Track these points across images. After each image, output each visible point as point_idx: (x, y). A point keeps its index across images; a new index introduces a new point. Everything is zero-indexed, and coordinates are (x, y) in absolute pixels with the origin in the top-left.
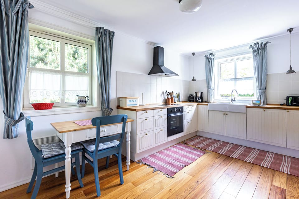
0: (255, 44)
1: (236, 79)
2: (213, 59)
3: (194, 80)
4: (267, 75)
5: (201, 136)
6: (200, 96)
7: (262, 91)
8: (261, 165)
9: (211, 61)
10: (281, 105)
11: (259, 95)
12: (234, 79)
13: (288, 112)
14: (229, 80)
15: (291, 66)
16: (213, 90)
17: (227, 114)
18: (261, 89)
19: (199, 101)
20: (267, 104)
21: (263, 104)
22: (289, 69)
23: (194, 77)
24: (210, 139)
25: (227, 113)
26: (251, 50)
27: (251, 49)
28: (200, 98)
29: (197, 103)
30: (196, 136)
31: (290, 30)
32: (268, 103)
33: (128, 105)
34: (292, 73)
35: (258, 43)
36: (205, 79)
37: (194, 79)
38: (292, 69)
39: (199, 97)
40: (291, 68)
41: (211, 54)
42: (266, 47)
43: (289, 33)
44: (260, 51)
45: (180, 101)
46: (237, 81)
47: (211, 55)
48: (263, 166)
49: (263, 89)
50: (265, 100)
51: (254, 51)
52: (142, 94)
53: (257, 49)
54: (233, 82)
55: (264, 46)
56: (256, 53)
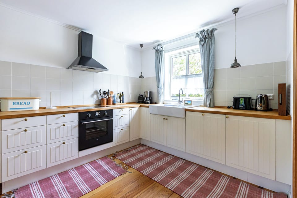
0: (201, 32)
1: (186, 76)
2: (162, 51)
3: (141, 77)
4: (215, 71)
5: (144, 144)
6: (149, 96)
7: (209, 90)
8: (182, 195)
9: (159, 54)
10: (229, 108)
11: (205, 95)
12: (185, 76)
13: (227, 118)
14: (180, 77)
15: (236, 57)
16: (162, 89)
17: (167, 119)
18: (207, 88)
19: (148, 102)
20: (214, 107)
21: (209, 107)
22: (234, 62)
23: (141, 74)
24: (152, 148)
25: (167, 117)
26: (198, 40)
27: (198, 38)
28: (148, 99)
29: (139, 105)
30: (140, 144)
31: (236, 11)
32: (215, 105)
33: (10, 109)
34: (237, 67)
35: (204, 30)
36: (155, 76)
37: (141, 75)
38: (238, 62)
39: (147, 97)
40: (236, 60)
41: (158, 45)
42: (214, 35)
43: (235, 14)
44: (207, 40)
45: (123, 102)
46: (188, 79)
47: (158, 47)
48: (183, 197)
49: (210, 88)
50: (212, 102)
51: (201, 40)
52: (51, 93)
53: (204, 38)
54: (183, 80)
55: (211, 35)
56: (203, 43)
